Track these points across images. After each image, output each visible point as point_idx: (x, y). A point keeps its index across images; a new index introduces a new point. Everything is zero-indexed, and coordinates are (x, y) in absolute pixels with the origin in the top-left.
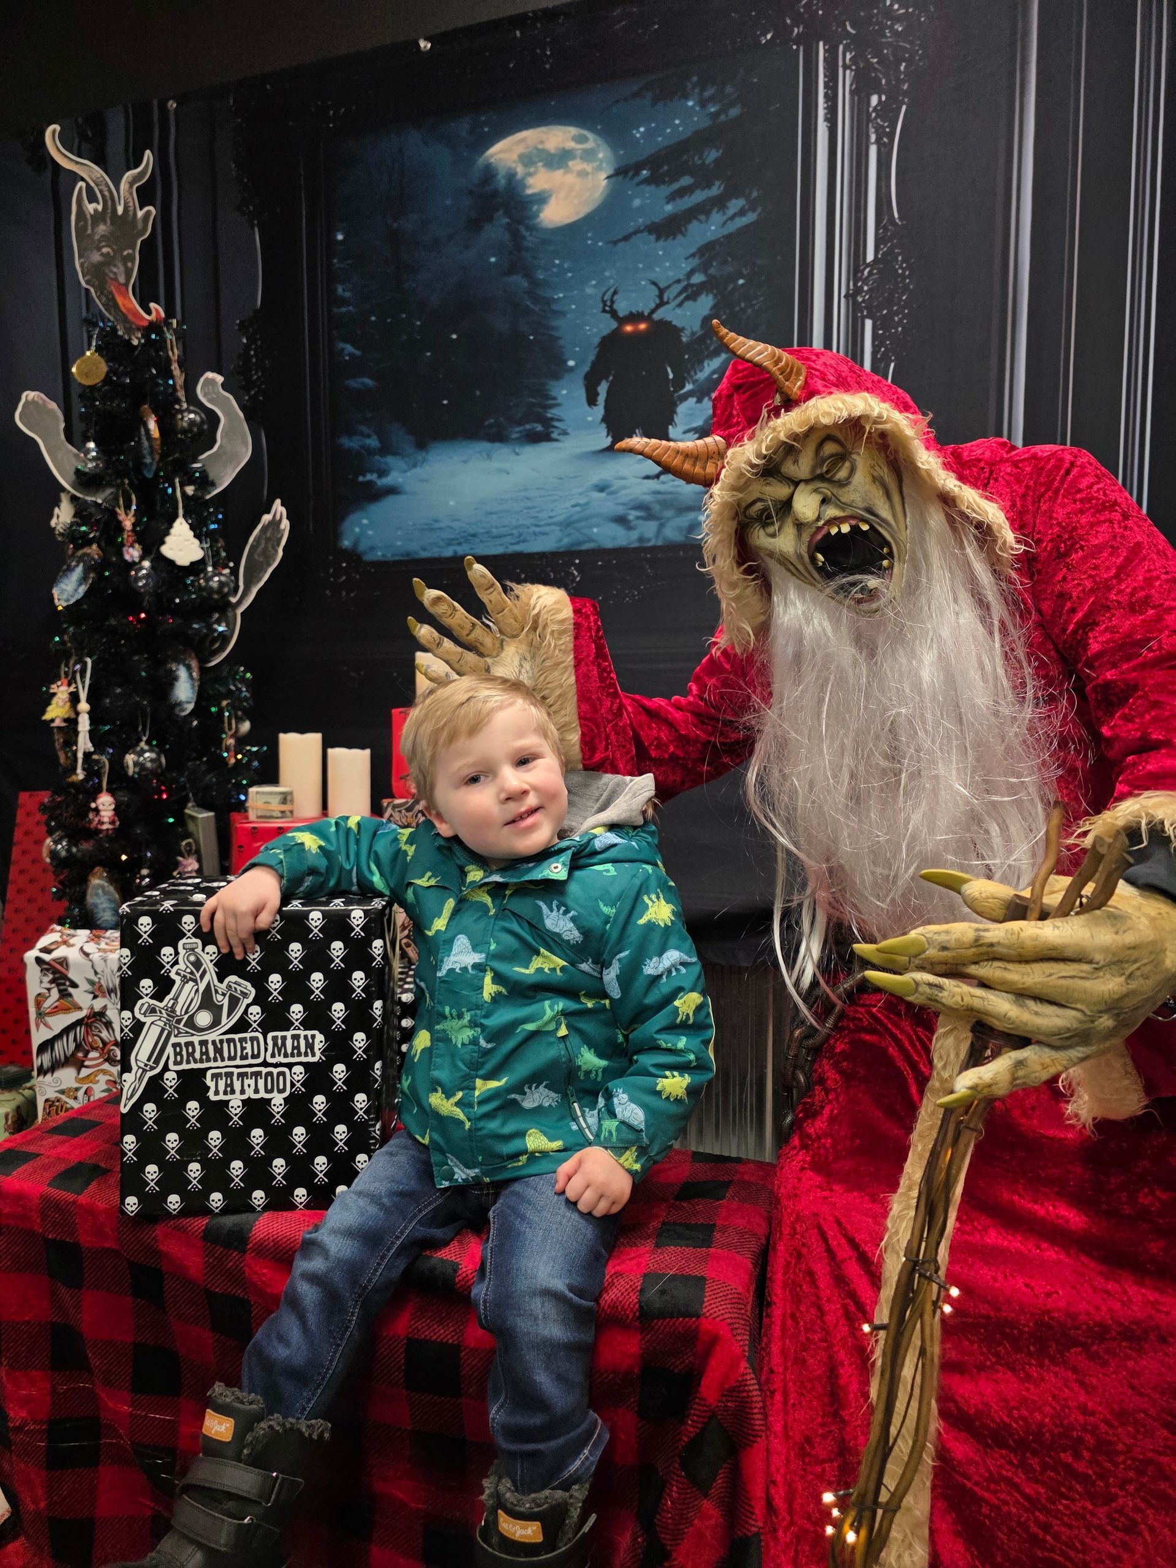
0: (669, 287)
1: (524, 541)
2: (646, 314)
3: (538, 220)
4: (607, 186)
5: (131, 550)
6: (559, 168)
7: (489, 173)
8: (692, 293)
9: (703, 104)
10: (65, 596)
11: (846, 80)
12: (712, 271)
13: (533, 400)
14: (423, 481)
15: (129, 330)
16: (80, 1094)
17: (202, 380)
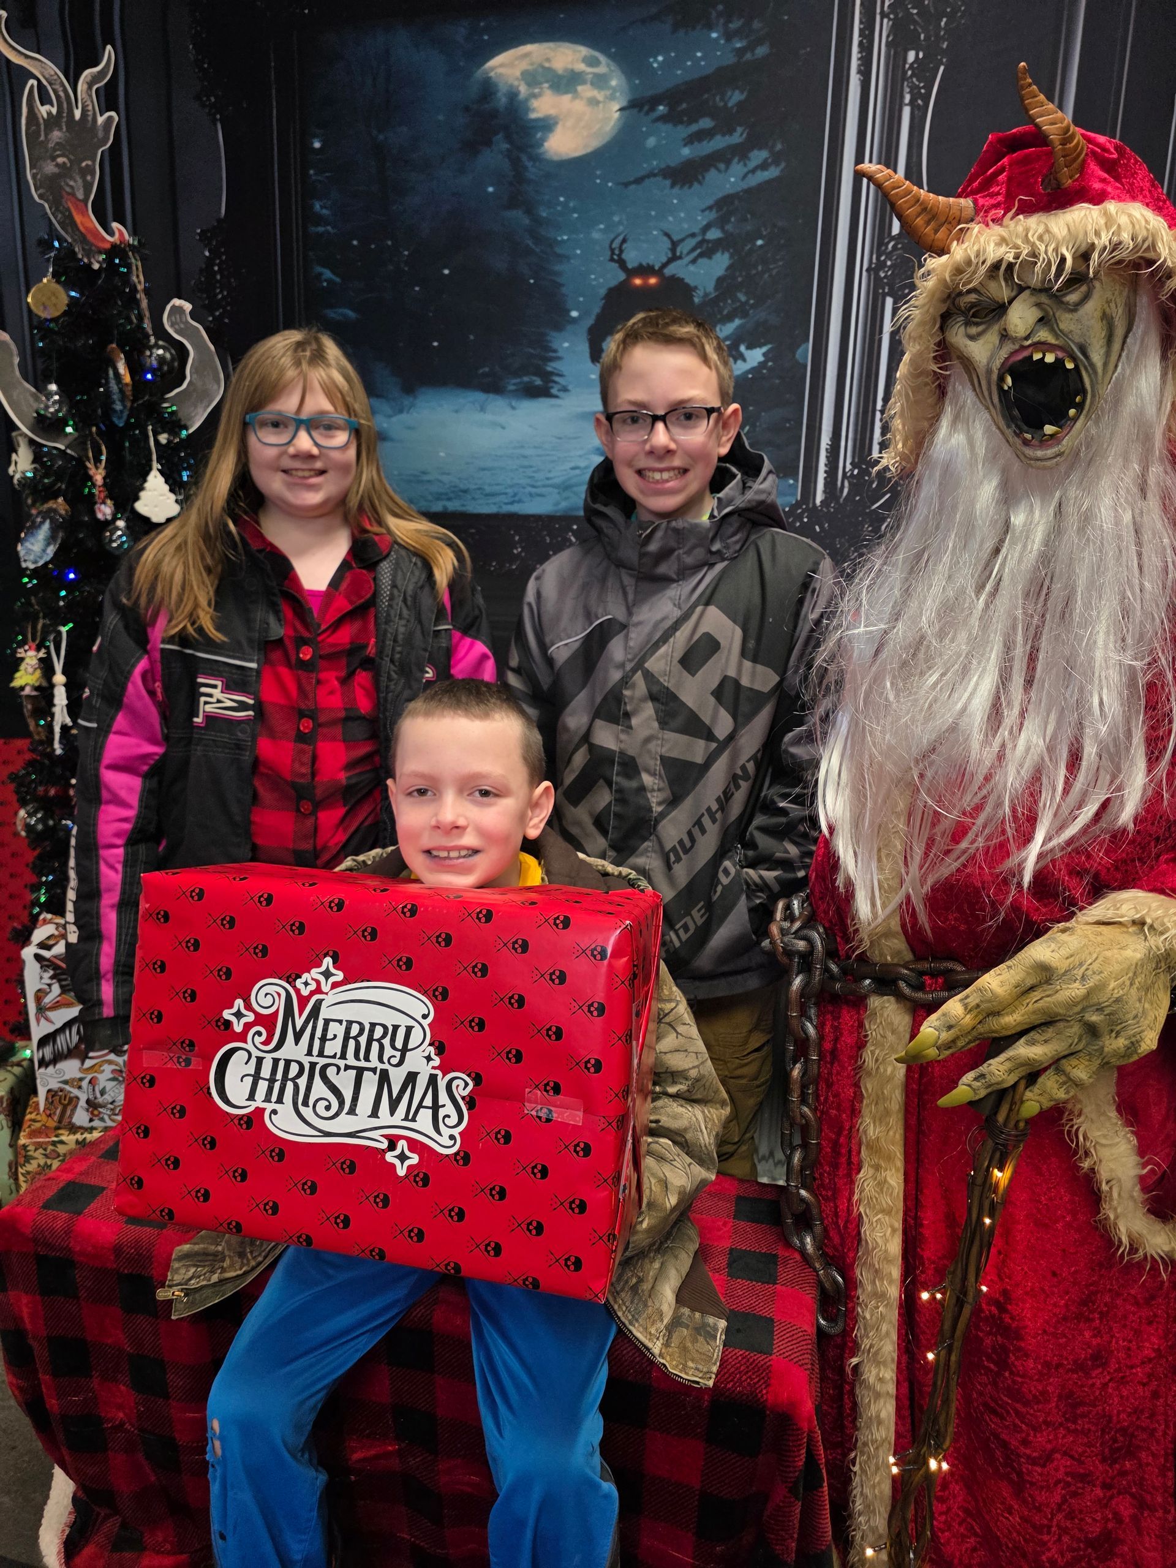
0: (683, 240)
1: (520, 501)
2: (657, 268)
3: (542, 150)
4: (619, 119)
5: (103, 507)
6: (566, 93)
7: (488, 89)
8: (707, 250)
9: (729, 36)
10: (32, 557)
11: (883, 29)
12: (729, 227)
13: (532, 351)
14: (409, 428)
15: (88, 253)
16: (85, 1084)
17: (168, 307)
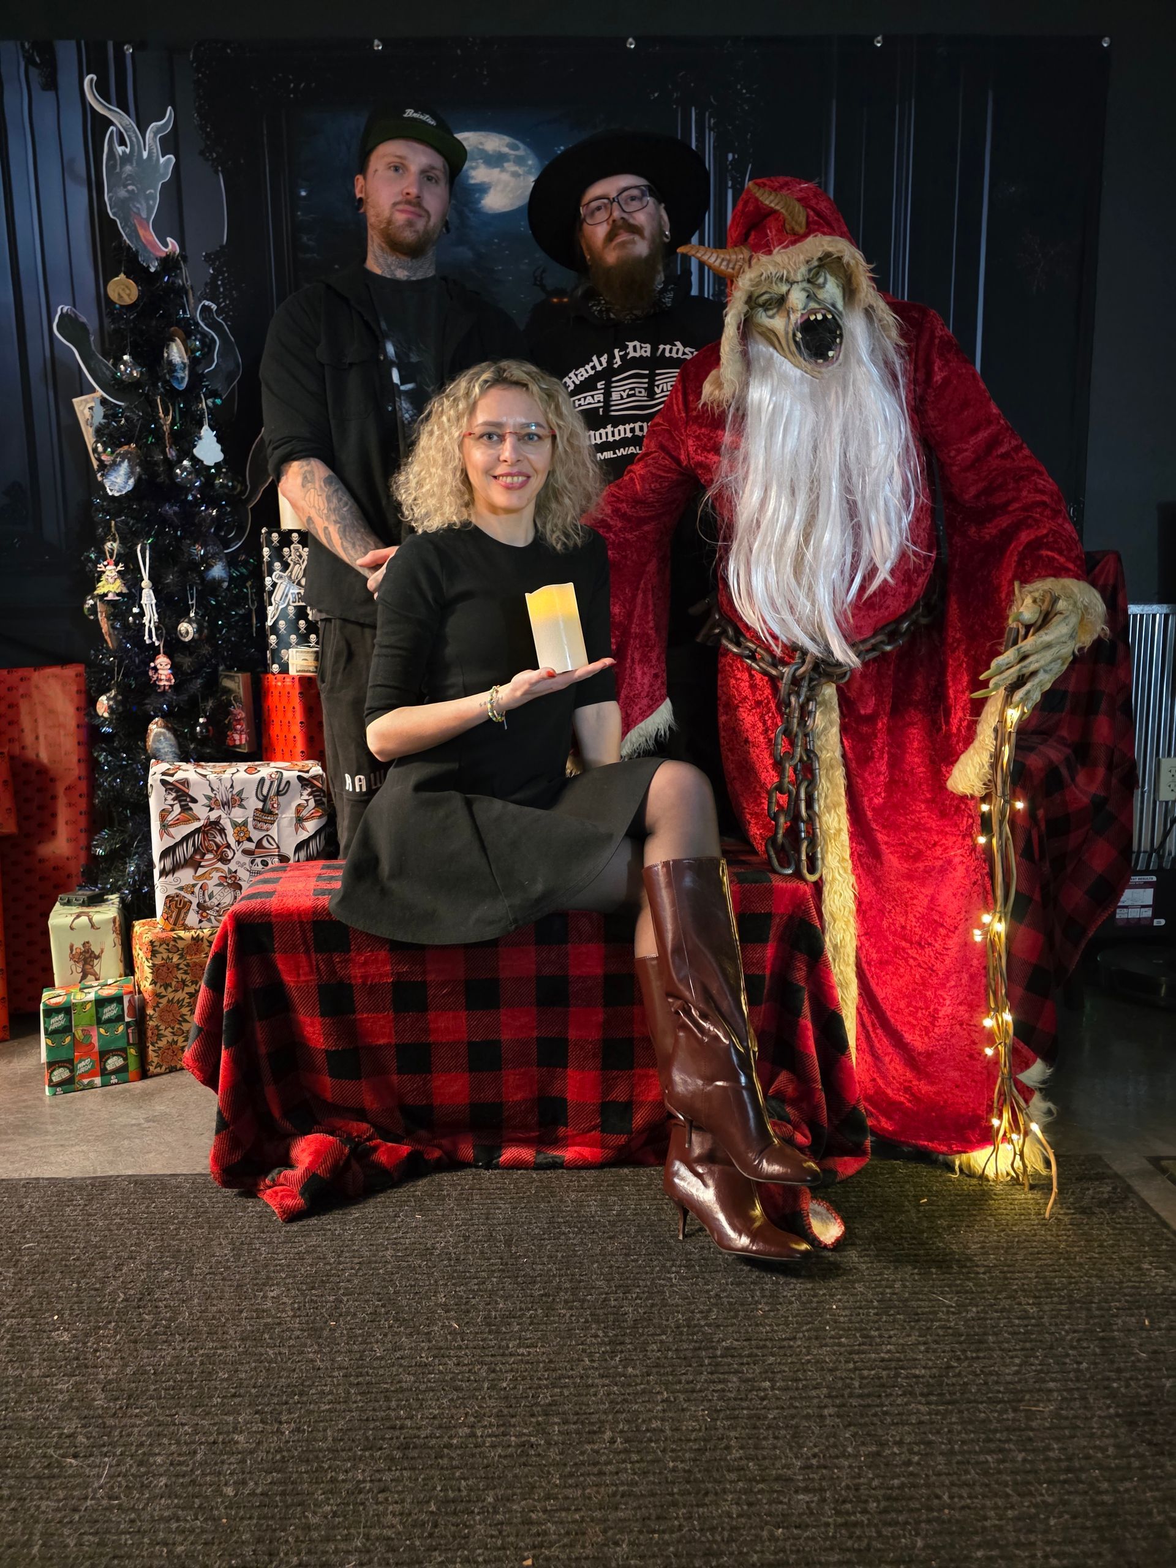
2: (568, 291)
3: (480, 206)
6: (496, 167)
11: (710, 137)
15: (147, 259)
16: (197, 889)
17: (200, 306)
